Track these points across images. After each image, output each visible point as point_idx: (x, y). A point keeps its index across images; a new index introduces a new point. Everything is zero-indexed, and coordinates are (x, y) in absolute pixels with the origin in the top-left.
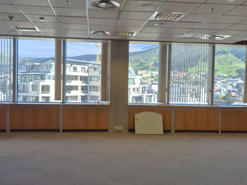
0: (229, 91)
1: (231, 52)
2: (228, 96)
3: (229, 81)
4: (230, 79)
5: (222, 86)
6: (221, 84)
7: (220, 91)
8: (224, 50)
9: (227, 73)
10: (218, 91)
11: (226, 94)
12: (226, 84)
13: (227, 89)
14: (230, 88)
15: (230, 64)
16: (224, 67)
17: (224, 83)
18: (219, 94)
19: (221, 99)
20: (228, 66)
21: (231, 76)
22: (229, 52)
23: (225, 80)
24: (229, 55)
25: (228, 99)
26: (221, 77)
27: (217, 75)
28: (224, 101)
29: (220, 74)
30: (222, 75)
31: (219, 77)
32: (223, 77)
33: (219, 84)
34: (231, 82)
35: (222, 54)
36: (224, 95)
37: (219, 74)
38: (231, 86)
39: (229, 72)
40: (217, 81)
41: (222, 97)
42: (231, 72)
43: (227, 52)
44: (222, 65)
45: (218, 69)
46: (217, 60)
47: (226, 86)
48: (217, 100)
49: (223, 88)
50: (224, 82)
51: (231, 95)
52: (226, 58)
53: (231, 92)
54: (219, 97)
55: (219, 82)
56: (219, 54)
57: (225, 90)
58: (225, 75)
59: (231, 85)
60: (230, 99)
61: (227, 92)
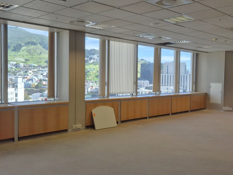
0: (41, 80)
1: (40, 43)
2: (40, 85)
3: (40, 70)
4: (40, 69)
5: (33, 75)
6: (32, 74)
7: (32, 80)
8: (33, 41)
9: (36, 63)
10: (30, 81)
11: (38, 83)
12: (37, 73)
13: (38, 79)
14: (41, 77)
15: (40, 55)
16: (34, 58)
17: (35, 73)
18: (32, 83)
19: (33, 88)
20: (38, 56)
21: (41, 66)
22: (38, 44)
23: (35, 70)
24: (38, 47)
25: (40, 87)
26: (32, 67)
27: (28, 65)
28: (36, 89)
29: (31, 64)
30: (33, 64)
31: (30, 66)
32: (34, 66)
33: (30, 73)
34: (41, 72)
35: (32, 45)
36: (36, 84)
37: (29, 64)
38: (42, 76)
39: (38, 62)
40: (28, 71)
41: (35, 86)
42: (41, 62)
43: (36, 43)
44: (32, 55)
45: (28, 59)
46: (27, 50)
47: (37, 75)
48: (30, 89)
49: (34, 77)
50: (35, 71)
51: (42, 83)
52: (36, 49)
53: (42, 81)
54: (32, 86)
55: (30, 71)
56: (29, 44)
57: (37, 79)
58: (36, 65)
59: (42, 74)
60: (42, 87)
61: (39, 81)
